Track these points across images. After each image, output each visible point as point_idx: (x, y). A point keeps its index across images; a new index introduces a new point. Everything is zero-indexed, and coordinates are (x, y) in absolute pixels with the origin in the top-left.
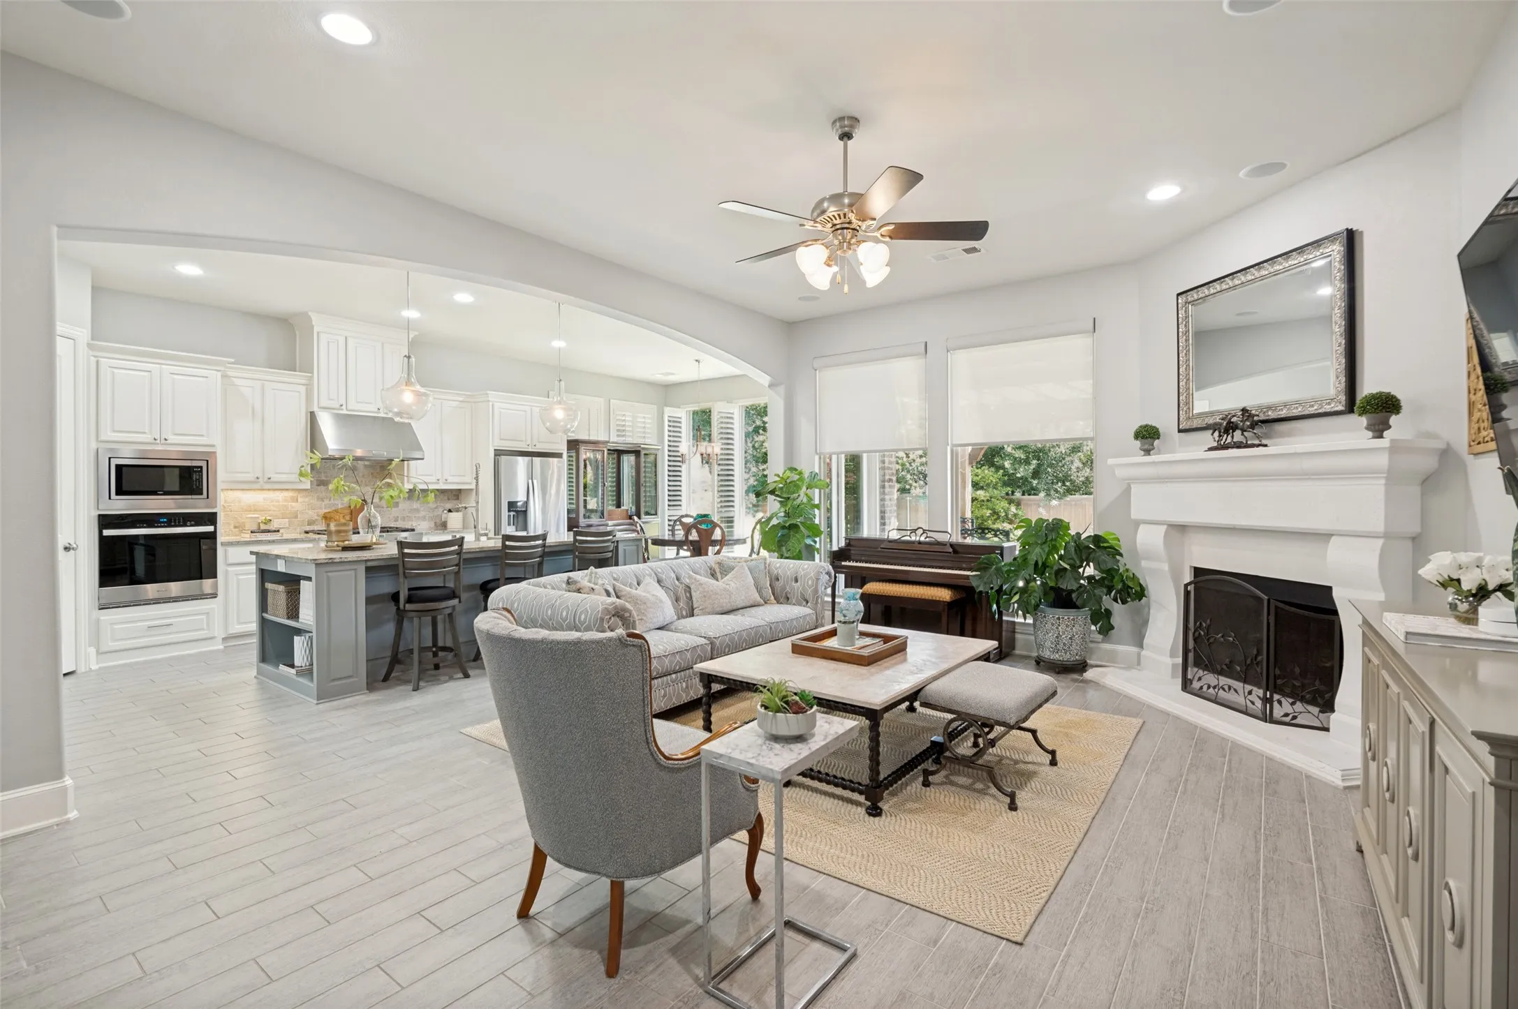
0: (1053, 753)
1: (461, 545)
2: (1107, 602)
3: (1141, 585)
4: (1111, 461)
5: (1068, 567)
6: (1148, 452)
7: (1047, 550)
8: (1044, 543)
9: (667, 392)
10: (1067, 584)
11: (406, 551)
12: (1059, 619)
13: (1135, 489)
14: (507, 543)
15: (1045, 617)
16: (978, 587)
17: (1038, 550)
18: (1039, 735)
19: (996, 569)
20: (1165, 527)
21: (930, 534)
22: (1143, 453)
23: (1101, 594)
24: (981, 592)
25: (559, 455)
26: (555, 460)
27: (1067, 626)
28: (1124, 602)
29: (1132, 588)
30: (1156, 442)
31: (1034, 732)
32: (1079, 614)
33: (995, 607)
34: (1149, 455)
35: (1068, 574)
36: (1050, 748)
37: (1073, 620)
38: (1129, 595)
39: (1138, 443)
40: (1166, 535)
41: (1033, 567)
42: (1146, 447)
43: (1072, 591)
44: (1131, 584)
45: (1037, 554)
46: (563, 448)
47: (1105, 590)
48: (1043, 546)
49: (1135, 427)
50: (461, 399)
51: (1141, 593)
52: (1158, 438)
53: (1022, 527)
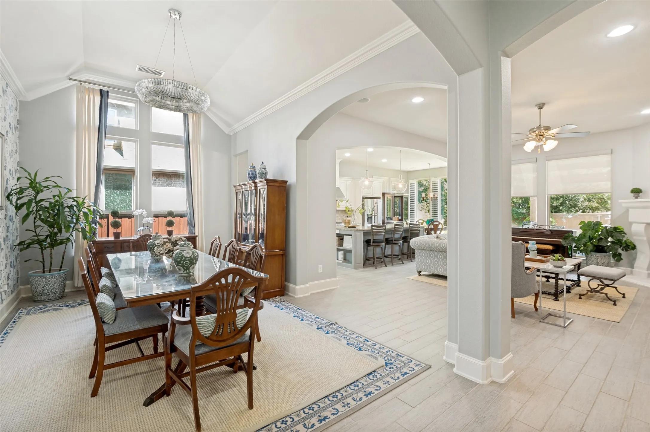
0: (624, 294)
1: (385, 227)
2: (620, 251)
3: (634, 245)
4: (620, 201)
5: (604, 238)
6: (637, 198)
7: (594, 232)
8: (593, 229)
9: (408, 174)
10: (602, 244)
11: (374, 228)
12: (598, 256)
13: (631, 211)
14: (396, 227)
15: (592, 256)
16: (565, 244)
17: (590, 232)
18: (618, 289)
19: (572, 238)
20: (645, 225)
21: (540, 226)
22: (634, 198)
23: (618, 248)
24: (565, 246)
25: (379, 198)
26: (379, 200)
27: (601, 259)
28: (626, 251)
29: (630, 246)
30: (640, 194)
31: (616, 288)
32: (607, 255)
33: (570, 252)
34: (637, 199)
35: (603, 240)
36: (623, 293)
37: (604, 257)
38: (629, 248)
39: (632, 194)
40: (646, 227)
41: (588, 238)
42: (636, 196)
43: (605, 247)
44: (629, 244)
45: (589, 233)
46: (380, 196)
47: (619, 246)
48: (593, 231)
49: (631, 189)
50: (351, 180)
51: (634, 248)
52: (641, 193)
53: (582, 224)
